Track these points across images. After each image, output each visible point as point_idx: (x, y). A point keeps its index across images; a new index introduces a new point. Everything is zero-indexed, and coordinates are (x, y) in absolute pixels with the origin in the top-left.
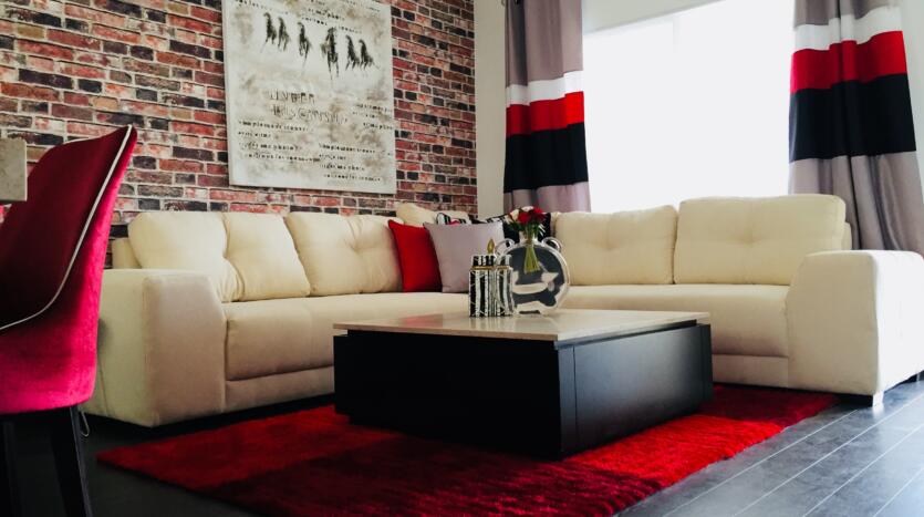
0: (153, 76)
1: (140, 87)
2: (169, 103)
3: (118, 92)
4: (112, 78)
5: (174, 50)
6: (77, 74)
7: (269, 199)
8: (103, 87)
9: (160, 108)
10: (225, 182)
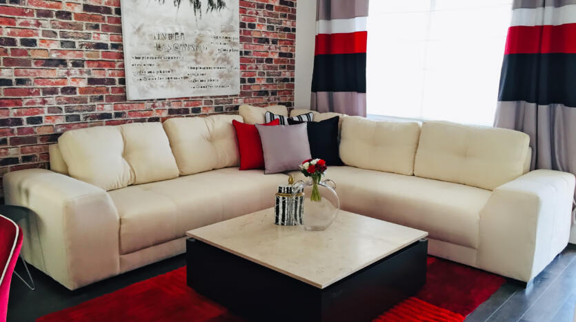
0: (72, 31)
1: (64, 39)
2: (84, 49)
3: (48, 45)
4: (43, 35)
5: (86, 11)
6: (19, 35)
7: (154, 106)
8: (38, 42)
9: (78, 52)
10: (124, 98)
